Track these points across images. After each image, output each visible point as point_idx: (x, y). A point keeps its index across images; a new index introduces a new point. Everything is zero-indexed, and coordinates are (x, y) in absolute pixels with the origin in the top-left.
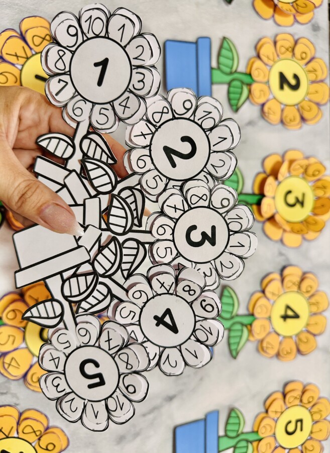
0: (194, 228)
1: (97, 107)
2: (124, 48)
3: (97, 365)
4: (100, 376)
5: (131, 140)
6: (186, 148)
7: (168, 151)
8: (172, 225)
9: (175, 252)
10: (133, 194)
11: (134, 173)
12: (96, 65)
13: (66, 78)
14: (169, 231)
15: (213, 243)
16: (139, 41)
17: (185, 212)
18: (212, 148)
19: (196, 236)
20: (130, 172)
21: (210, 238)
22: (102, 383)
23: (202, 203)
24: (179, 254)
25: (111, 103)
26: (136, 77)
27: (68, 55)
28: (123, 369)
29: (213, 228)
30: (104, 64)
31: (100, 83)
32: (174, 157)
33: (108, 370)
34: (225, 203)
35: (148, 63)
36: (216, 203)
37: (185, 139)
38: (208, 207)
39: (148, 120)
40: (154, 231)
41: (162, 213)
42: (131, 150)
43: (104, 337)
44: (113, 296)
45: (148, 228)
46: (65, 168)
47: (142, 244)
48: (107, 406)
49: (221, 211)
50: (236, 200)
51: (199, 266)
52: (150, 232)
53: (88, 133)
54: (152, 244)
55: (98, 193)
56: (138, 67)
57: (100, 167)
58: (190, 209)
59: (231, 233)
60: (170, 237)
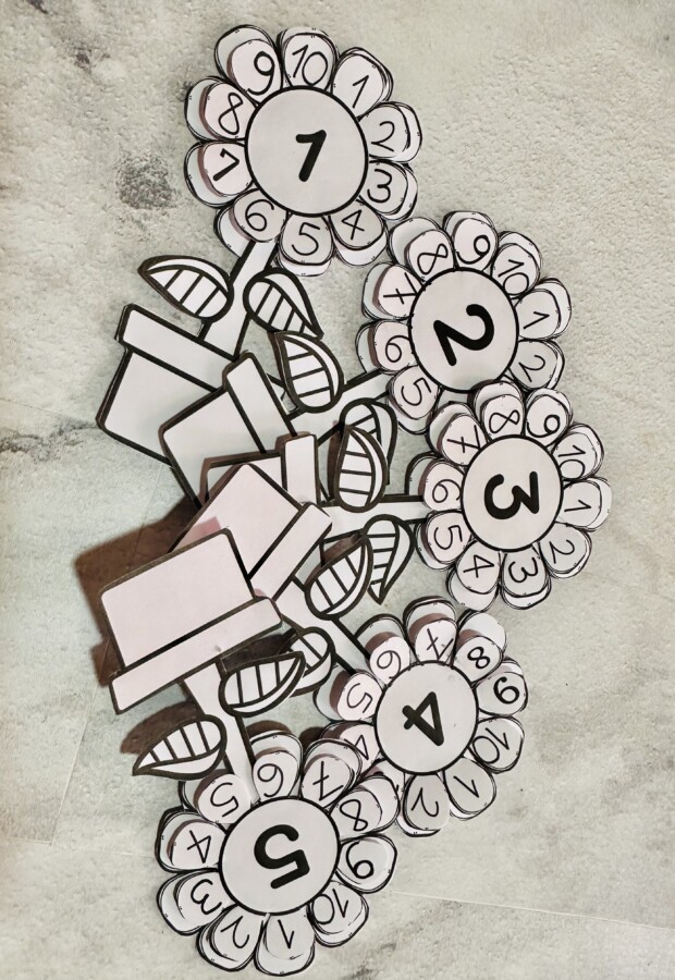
0: (497, 480)
1: (295, 221)
2: (357, 120)
3: (292, 834)
4: (298, 857)
5: (376, 302)
7: (443, 331)
8: (458, 478)
9: (466, 534)
10: (374, 415)
11: (379, 370)
12: (301, 139)
14: (454, 492)
15: (534, 506)
16: (388, 113)
17: (480, 450)
18: (523, 333)
19: (503, 498)
21: (527, 499)
22: (303, 869)
23: (511, 429)
24: (475, 538)
25: (326, 217)
26: (374, 179)
29: (533, 477)
30: (316, 140)
31: (304, 174)
32: (454, 344)
33: (317, 841)
34: (552, 424)
35: (398, 157)
36: (536, 426)
37: (474, 310)
38: (522, 436)
39: (408, 267)
40: (427, 496)
41: (437, 456)
42: (374, 323)
43: (313, 774)
44: (336, 659)
45: (413, 491)
46: (200, 340)
47: (405, 524)
48: (311, 917)
49: (546, 441)
50: (570, 417)
51: (511, 557)
52: (420, 498)
53: (268, 270)
54: (423, 522)
55: (301, 409)
56: (380, 160)
57: (311, 352)
58: (490, 442)
59: (565, 483)
60: (456, 505)
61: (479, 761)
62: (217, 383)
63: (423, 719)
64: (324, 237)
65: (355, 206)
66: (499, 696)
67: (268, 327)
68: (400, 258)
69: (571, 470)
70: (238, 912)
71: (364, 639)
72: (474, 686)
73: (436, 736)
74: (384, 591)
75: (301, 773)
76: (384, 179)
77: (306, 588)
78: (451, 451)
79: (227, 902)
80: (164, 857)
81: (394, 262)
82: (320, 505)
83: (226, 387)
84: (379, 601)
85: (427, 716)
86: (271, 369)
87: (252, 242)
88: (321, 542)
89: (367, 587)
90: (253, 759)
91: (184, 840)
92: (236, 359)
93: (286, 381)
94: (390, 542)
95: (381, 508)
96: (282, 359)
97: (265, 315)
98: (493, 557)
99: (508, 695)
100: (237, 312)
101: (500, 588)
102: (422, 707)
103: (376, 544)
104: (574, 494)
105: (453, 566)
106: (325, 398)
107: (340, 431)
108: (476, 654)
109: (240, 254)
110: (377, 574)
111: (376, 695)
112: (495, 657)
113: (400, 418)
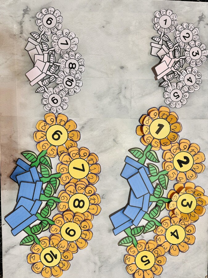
0: (193, 52)
1: (165, 29)
2: (170, 17)
3: (177, 93)
4: (178, 95)
5: (176, 35)
6: (187, 35)
7: (184, 37)
8: (189, 53)
9: (191, 59)
10: (178, 47)
11: (178, 43)
12: (164, 21)
13: (158, 24)
14: (188, 54)
15: (198, 54)
16: (173, 15)
17: (191, 49)
18: (194, 35)
19: (194, 54)
20: (176, 42)
21: (197, 53)
22: (179, 97)
24: (192, 59)
25: (169, 28)
26: (173, 22)
27: (158, 19)
28: (183, 92)
29: (198, 51)
30: (166, 20)
31: (165, 24)
32: (185, 38)
33: (180, 93)
34: (199, 44)
35: (175, 19)
36: (197, 45)
37: (187, 33)
38: (195, 46)
39: (179, 31)
40: (185, 55)
41: (186, 51)
42: (176, 38)
43: (178, 86)
44: (178, 74)
45: (184, 55)
46: (158, 44)
47: (183, 59)
48: (181, 102)
49: (198, 46)
50: (201, 43)
51: (197, 60)
52: (185, 56)
53: (164, 35)
54: (186, 58)
55: (170, 48)
56: (173, 20)
57: (170, 42)
58: (192, 48)
59: (202, 51)
60: (189, 56)
61: (197, 84)
62: (161, 48)
63: (189, 80)
64: (169, 30)
65: (171, 26)
66: (198, 76)
67: (165, 41)
68: (178, 30)
69: (202, 49)
70: (173, 102)
71: (181, 72)
72: (195, 76)
73: (191, 82)
74: (182, 66)
75: (177, 86)
76: (174, 22)
77: (174, 67)
78: (187, 50)
79: (172, 101)
80: (164, 96)
81: (177, 31)
82: (174, 58)
83: (162, 48)
84: (182, 68)
85: (190, 80)
86: (166, 45)
87: (162, 33)
88: (175, 62)
89: (180, 66)
90: (171, 85)
91: (166, 94)
92: (162, 45)
93: (168, 46)
94: (182, 61)
95: (180, 58)
96: (167, 44)
97: (164, 40)
98: (194, 61)
99: (199, 76)
100: (162, 40)
101: (196, 64)
102: (189, 79)
103: (181, 61)
104: (203, 52)
105: (190, 63)
106: (172, 47)
107: (175, 50)
108: (194, 72)
109: (160, 34)
110: (181, 65)
111: (184, 78)
112: (197, 72)
113: (181, 47)
